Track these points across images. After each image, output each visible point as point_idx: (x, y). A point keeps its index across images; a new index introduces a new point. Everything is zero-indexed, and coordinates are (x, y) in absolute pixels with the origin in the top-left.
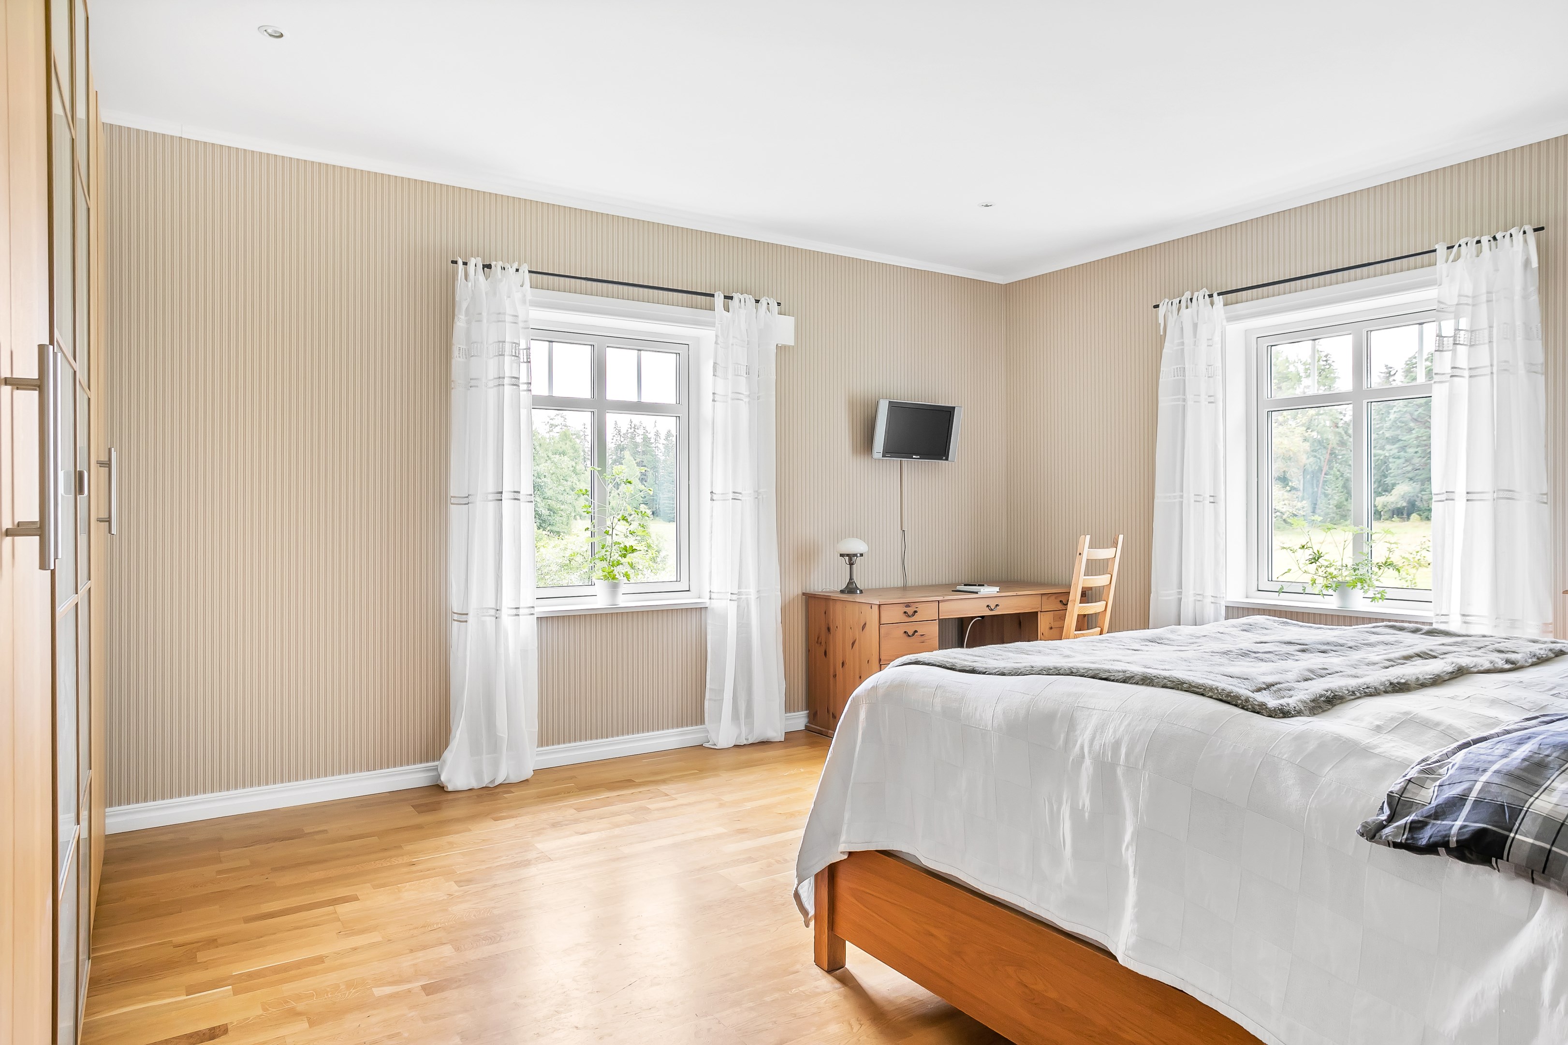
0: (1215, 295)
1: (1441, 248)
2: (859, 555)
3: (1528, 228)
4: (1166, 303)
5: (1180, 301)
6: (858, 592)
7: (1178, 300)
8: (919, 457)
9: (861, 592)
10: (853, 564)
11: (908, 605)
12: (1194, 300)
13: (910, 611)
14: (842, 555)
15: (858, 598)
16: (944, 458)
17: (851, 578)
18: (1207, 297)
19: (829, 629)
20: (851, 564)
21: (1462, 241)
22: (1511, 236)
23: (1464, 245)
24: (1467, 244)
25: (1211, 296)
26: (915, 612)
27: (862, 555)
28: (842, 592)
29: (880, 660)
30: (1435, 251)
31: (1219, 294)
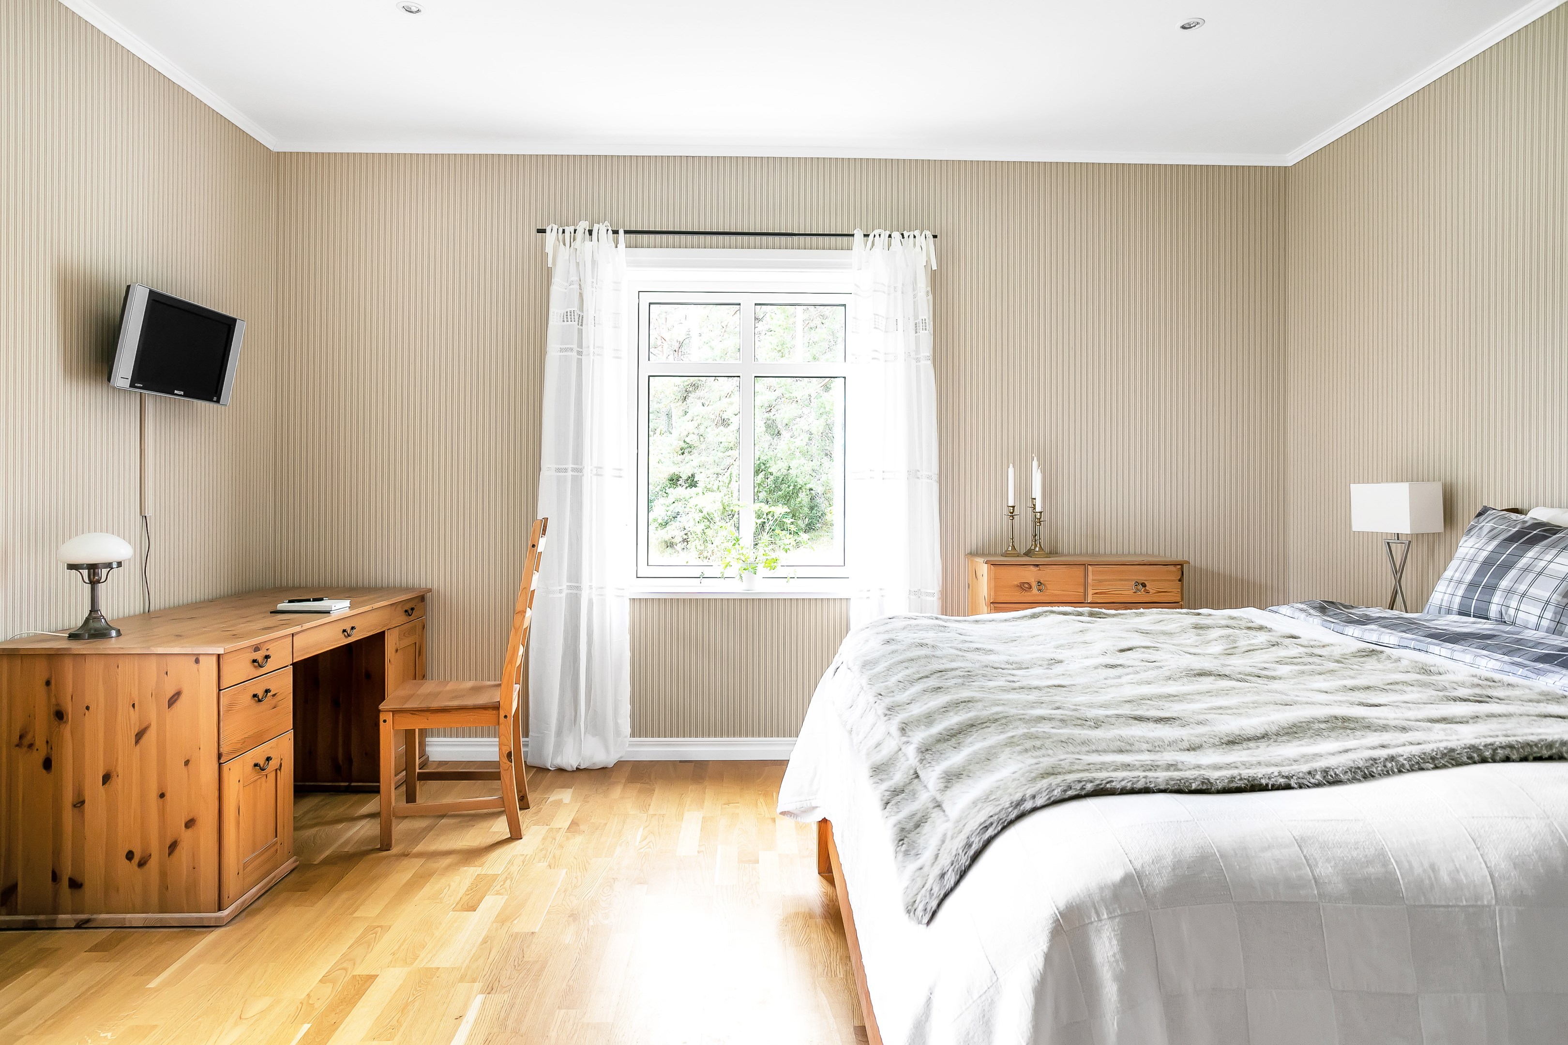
0: (621, 232)
1: (858, 234)
2: (115, 565)
3: (929, 234)
4: (555, 230)
5: (575, 231)
6: (114, 633)
7: (572, 229)
8: (182, 393)
9: (119, 633)
10: (99, 582)
11: (257, 649)
12: (595, 233)
13: (259, 656)
14: (71, 567)
15: (112, 645)
16: (215, 399)
17: (94, 609)
18: (610, 232)
19: (60, 715)
20: (94, 582)
21: (877, 232)
22: (915, 237)
23: (877, 236)
24: (880, 235)
25: (616, 232)
26: (267, 657)
27: (119, 564)
28: (73, 636)
29: (220, 756)
30: (853, 235)
31: (626, 232)
